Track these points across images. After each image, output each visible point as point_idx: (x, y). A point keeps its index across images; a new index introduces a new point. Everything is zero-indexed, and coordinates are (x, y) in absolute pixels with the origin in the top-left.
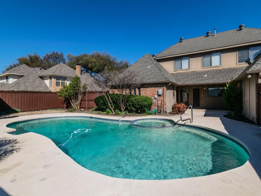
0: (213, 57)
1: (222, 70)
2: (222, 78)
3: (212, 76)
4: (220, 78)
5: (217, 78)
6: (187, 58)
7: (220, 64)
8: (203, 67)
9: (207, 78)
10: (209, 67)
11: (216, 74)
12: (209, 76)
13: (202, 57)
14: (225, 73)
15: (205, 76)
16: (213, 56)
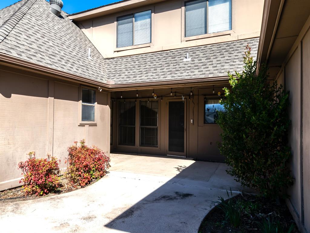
0: (210, 9)
1: (234, 44)
2: (232, 63)
3: (204, 60)
4: (223, 64)
5: (215, 65)
6: (147, 14)
7: (231, 28)
8: (185, 36)
9: (189, 65)
10: (200, 37)
11: (215, 54)
12: (196, 61)
13: (183, 8)
14: (240, 51)
15: (185, 60)
16: (211, 5)
